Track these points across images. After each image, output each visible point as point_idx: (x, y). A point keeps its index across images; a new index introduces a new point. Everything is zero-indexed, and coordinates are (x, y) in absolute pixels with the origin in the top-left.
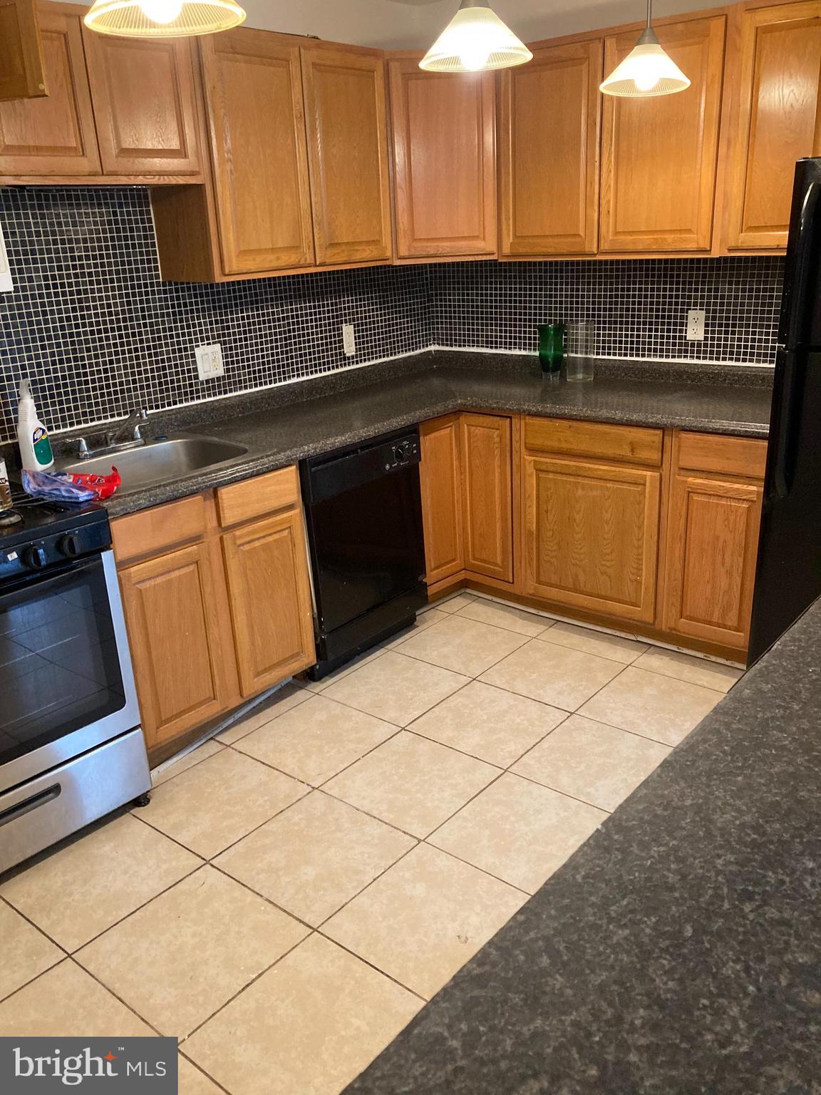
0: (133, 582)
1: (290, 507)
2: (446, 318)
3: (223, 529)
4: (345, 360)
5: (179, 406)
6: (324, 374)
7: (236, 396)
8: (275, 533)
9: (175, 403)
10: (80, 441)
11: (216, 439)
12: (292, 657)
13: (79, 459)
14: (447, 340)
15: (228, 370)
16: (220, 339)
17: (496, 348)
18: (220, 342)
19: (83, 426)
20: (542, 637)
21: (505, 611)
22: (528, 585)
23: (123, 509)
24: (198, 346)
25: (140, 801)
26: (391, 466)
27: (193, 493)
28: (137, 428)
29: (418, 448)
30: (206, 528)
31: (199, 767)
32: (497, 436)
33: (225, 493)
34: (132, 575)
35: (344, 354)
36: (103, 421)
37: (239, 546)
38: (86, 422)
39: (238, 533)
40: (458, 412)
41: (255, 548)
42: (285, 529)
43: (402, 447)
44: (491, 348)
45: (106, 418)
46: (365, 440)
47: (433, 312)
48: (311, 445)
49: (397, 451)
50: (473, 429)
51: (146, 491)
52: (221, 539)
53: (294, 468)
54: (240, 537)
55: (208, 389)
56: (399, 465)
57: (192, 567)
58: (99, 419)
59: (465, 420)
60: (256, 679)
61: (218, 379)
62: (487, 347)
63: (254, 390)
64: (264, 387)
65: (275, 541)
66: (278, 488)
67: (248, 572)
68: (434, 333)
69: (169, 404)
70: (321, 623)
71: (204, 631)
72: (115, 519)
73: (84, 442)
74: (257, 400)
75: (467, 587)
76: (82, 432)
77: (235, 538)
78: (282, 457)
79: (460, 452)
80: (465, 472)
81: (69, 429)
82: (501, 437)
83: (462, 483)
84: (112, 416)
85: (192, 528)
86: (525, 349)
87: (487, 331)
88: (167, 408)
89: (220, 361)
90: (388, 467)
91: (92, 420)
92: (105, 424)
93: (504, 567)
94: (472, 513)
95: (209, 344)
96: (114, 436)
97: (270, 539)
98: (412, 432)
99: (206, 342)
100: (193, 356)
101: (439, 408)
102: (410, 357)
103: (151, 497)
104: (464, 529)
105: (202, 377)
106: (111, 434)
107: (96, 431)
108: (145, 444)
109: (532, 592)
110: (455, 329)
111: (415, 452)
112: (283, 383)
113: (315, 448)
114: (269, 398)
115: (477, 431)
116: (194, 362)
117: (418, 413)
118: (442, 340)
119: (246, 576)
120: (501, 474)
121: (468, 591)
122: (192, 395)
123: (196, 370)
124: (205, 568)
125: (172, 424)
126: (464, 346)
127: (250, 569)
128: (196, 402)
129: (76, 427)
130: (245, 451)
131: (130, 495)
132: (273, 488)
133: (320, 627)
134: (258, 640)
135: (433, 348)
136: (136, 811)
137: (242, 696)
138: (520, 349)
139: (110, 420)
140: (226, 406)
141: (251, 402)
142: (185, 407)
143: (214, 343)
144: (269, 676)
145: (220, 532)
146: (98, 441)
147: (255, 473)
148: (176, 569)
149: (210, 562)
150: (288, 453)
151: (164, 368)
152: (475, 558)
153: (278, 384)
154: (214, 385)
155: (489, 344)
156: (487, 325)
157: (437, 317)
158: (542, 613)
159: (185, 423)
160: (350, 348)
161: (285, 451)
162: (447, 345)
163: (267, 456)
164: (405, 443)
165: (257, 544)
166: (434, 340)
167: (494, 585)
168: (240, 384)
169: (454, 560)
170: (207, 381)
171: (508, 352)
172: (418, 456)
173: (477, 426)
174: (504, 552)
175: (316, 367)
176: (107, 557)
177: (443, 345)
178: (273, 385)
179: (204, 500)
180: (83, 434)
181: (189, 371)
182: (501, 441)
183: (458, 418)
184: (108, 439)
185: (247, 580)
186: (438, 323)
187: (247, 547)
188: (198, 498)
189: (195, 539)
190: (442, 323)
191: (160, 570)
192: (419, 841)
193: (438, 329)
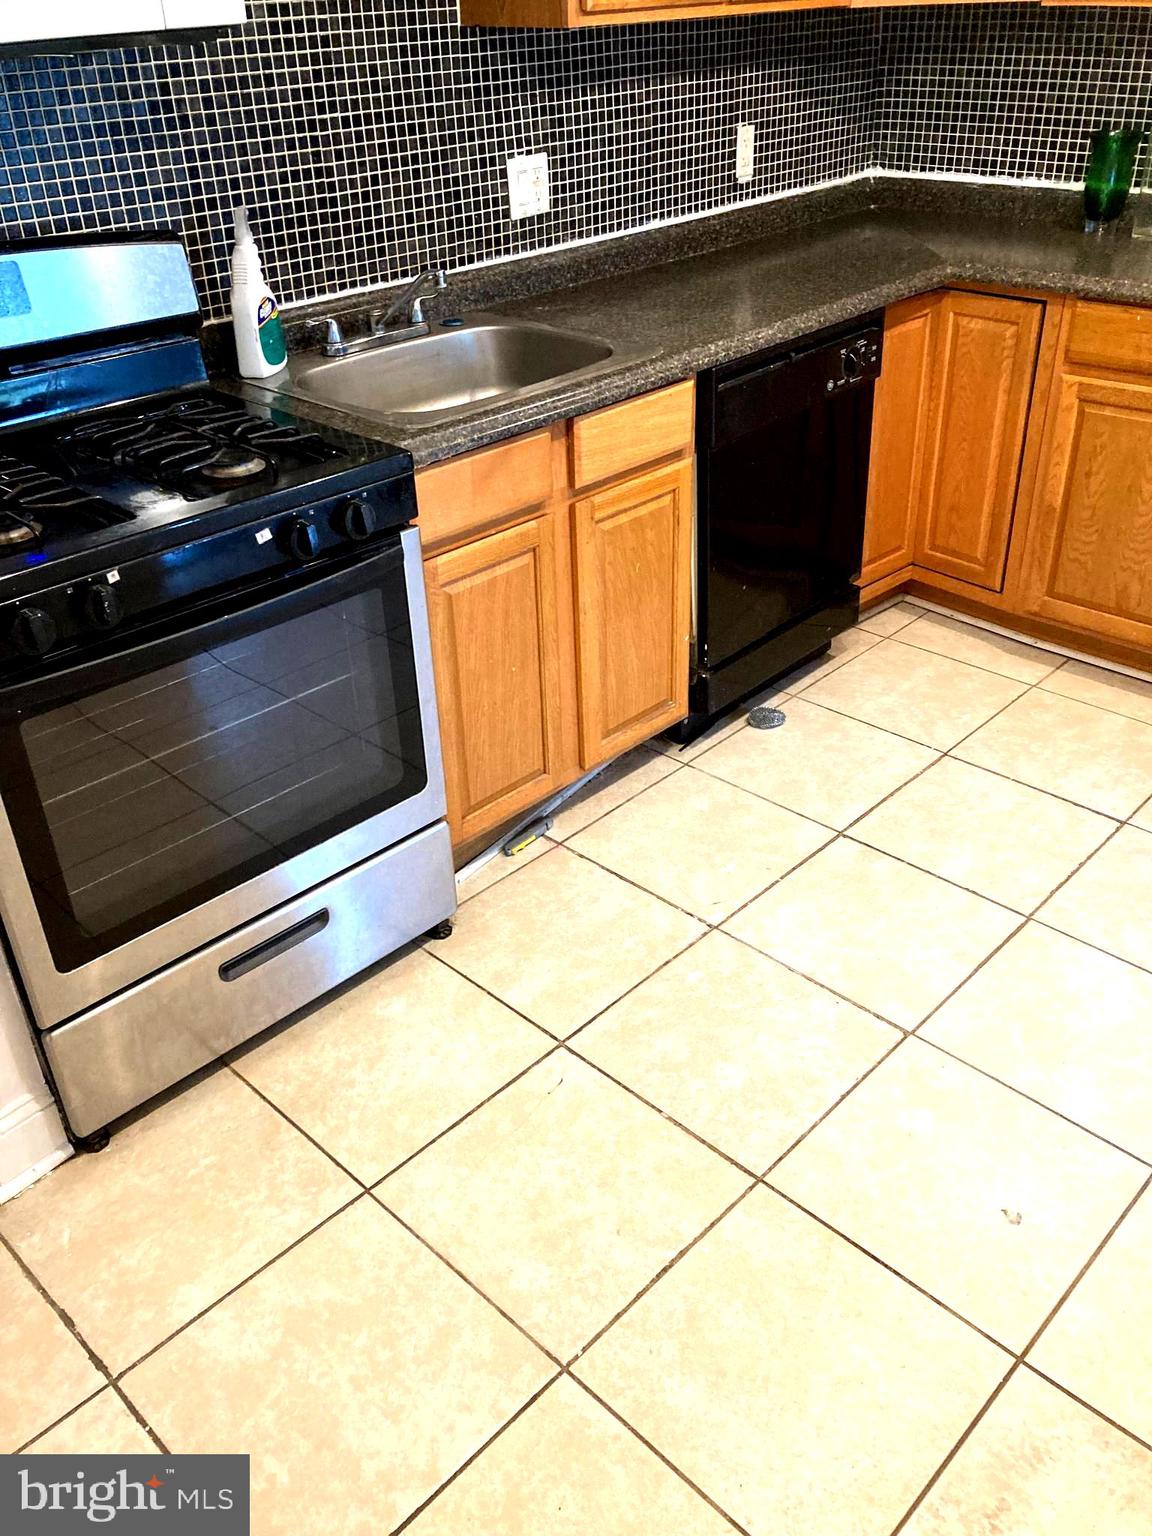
0: (441, 583)
1: (677, 455)
2: (903, 116)
3: (577, 492)
4: (735, 188)
5: (477, 265)
6: (702, 214)
7: (565, 251)
8: (652, 500)
9: (471, 260)
10: (328, 326)
11: (545, 327)
12: (657, 707)
13: (325, 355)
14: (900, 158)
15: (555, 204)
16: (546, 142)
17: (993, 173)
18: (546, 149)
19: (328, 296)
20: (1047, 685)
21: (978, 637)
22: (1032, 596)
23: (430, 454)
24: (511, 156)
25: (441, 931)
26: (835, 384)
27: (538, 427)
28: (417, 305)
29: (879, 353)
30: (552, 490)
31: (518, 876)
32: (1012, 336)
33: (585, 427)
34: (440, 570)
35: (736, 179)
36: (359, 290)
37: (597, 522)
38: (333, 289)
39: (598, 499)
40: (943, 290)
41: (620, 526)
42: (666, 494)
43: (856, 351)
44: (983, 173)
45: (363, 283)
46: (805, 336)
47: (880, 105)
48: (720, 343)
49: (848, 356)
50: (964, 321)
51: (464, 421)
52: (572, 510)
53: (690, 384)
54: (601, 507)
55: (524, 236)
56: (847, 382)
57: (528, 558)
58: (353, 284)
59: (948, 302)
60: (604, 742)
61: (540, 217)
62: (976, 172)
63: (593, 239)
64: (609, 236)
65: (651, 514)
66: (664, 419)
67: (607, 565)
68: (876, 146)
69: (462, 263)
70: (702, 653)
71: (537, 665)
72: (422, 470)
73: (334, 327)
74: (598, 258)
75: (908, 593)
76: (329, 308)
77: (593, 509)
78: (675, 364)
79: (935, 359)
80: (938, 398)
81: (306, 302)
82: (1018, 337)
83: (931, 418)
84: (374, 280)
85: (531, 489)
86: (1048, 177)
87: (979, 141)
88: (459, 269)
89: (545, 186)
90: (830, 385)
91: (343, 287)
92: (364, 294)
93: (988, 565)
94: (940, 472)
95: (529, 152)
96: (383, 316)
97: (643, 511)
98: (872, 324)
99: (525, 149)
100: (504, 173)
101: (918, 282)
102: (836, 188)
103: (473, 432)
104: (922, 497)
105: (517, 214)
106: (376, 313)
107: (351, 307)
108: (429, 334)
109: (1035, 608)
110: (918, 137)
111: (874, 359)
112: (638, 229)
113: (728, 349)
114: (617, 254)
115: (972, 325)
116: (505, 186)
117: (885, 290)
118: (891, 157)
119: (603, 572)
120: (1008, 405)
121: (909, 598)
122: (499, 246)
123: (506, 200)
124: (546, 559)
125: (467, 299)
126: (932, 169)
127: (610, 563)
128: (505, 259)
129: (318, 299)
130: (609, 353)
131: (439, 427)
132: (657, 420)
133: (701, 659)
134: (612, 680)
135: (873, 172)
136: (432, 945)
137: (582, 767)
138: (1039, 176)
139: (370, 288)
140: (551, 268)
141: (589, 262)
142: (487, 268)
143: (538, 151)
144: (622, 738)
145: (569, 498)
146: (352, 325)
147: (634, 392)
148: (503, 562)
149: (553, 549)
150: (685, 357)
151: (457, 195)
152: (934, 547)
153: (631, 231)
154: (534, 229)
155: (980, 166)
156: (980, 131)
157: (887, 116)
158: (1040, 644)
159: (487, 296)
160: (744, 171)
161: (679, 352)
162: (899, 168)
163: (652, 361)
164: (862, 342)
165: (623, 519)
166: (876, 157)
167: (965, 594)
168: (571, 229)
169: (899, 548)
170: (523, 221)
171: (1014, 182)
172: (876, 369)
173: (973, 317)
174: (993, 537)
175: (693, 201)
176: (407, 537)
177: (891, 167)
178: (622, 233)
179: (552, 440)
180: (329, 312)
181: (495, 202)
182: (1016, 344)
183: (940, 301)
184: (373, 321)
185: (604, 582)
186: (886, 126)
187: (608, 525)
188: (544, 436)
189: (534, 510)
190: (894, 126)
191: (478, 564)
192: (906, 1034)
193: (885, 137)
